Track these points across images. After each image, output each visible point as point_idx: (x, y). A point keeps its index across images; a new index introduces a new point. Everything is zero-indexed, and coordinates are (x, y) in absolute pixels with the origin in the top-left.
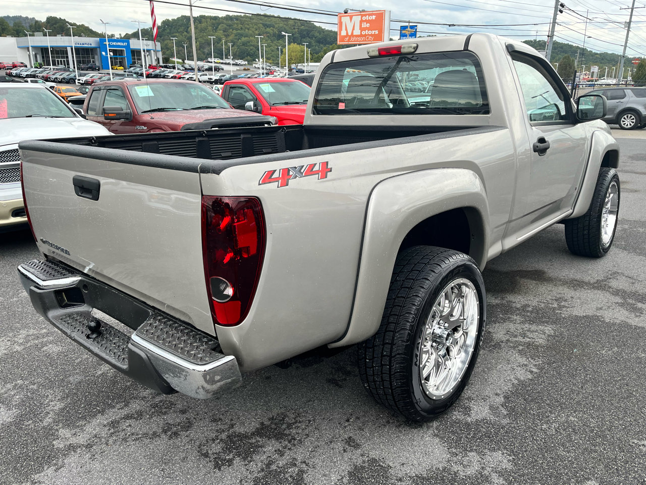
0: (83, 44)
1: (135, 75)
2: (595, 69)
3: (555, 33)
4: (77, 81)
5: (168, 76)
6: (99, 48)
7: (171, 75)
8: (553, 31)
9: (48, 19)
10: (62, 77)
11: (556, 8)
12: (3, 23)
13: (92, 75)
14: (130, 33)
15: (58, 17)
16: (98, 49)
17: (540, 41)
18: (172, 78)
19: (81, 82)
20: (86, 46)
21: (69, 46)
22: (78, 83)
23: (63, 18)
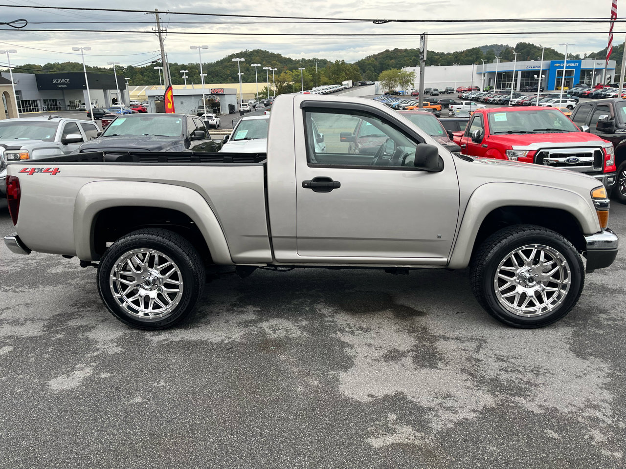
0: (534, 68)
1: (569, 96)
4: (510, 102)
5: (609, 95)
6: (549, 70)
7: (613, 94)
9: (518, 45)
10: (499, 99)
12: (478, 52)
13: (524, 96)
14: (596, 52)
15: (527, 43)
16: (547, 71)
18: (613, 97)
19: (513, 103)
20: (536, 69)
21: (520, 70)
22: (510, 104)
23: (531, 43)
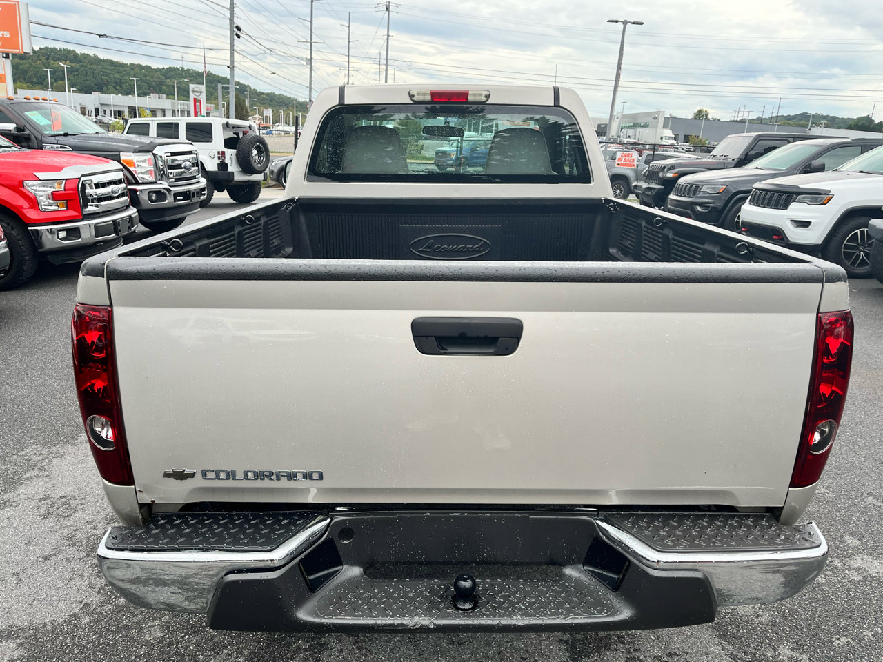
2: (268, 113)
3: (235, 64)
8: (232, 61)
11: (232, 31)
17: (188, 70)
